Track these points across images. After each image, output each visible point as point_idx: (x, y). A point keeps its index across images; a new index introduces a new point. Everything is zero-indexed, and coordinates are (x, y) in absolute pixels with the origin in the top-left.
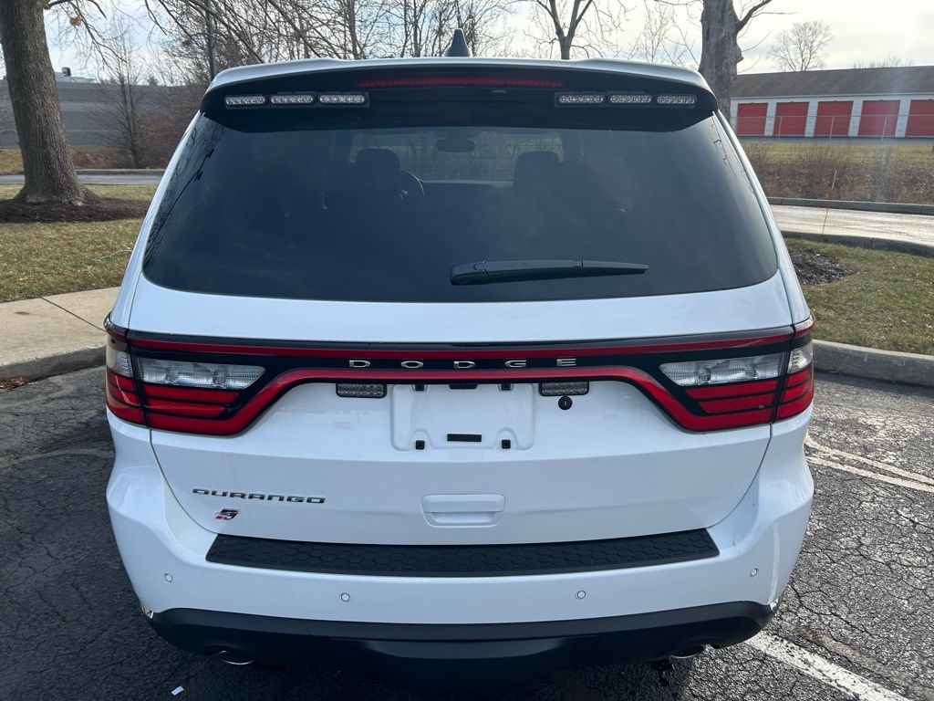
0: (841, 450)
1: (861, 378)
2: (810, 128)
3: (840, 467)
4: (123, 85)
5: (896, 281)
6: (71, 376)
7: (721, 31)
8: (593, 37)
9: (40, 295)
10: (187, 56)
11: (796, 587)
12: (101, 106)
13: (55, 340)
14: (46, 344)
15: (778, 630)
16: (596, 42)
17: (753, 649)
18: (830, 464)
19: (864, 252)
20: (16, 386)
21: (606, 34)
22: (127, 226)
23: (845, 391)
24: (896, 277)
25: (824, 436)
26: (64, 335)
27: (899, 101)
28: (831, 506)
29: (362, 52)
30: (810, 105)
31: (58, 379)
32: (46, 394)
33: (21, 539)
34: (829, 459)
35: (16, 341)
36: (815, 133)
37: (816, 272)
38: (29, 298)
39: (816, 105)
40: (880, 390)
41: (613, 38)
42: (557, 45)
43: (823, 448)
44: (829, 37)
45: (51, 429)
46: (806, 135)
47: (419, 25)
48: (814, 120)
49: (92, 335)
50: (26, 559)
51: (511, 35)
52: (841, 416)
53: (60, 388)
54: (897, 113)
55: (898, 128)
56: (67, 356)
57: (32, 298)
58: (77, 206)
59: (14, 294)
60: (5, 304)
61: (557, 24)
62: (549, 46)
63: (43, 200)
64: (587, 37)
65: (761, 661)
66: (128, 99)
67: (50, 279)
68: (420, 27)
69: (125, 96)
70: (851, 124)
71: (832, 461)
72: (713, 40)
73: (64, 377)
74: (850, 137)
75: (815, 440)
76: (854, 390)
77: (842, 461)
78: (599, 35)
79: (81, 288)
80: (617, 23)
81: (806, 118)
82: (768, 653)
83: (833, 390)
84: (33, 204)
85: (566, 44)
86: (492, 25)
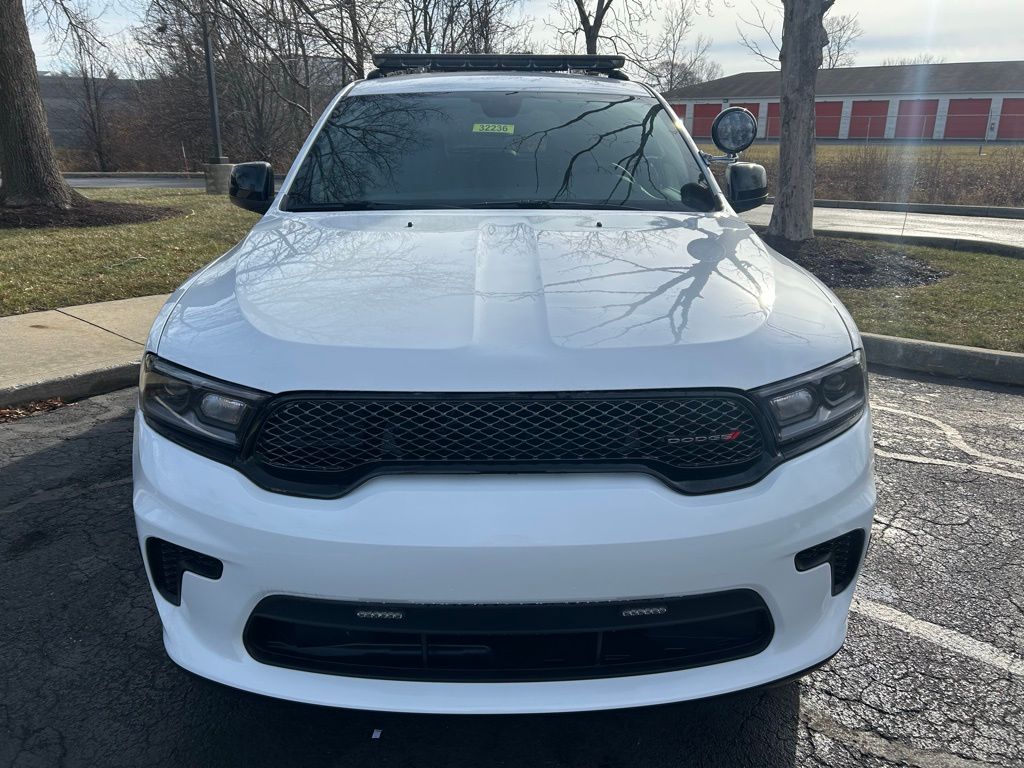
0: (1004, 457)
1: (992, 383)
2: (844, 130)
3: (1010, 475)
4: (86, 78)
5: (998, 282)
6: (116, 395)
7: (806, 11)
8: (622, 27)
9: (53, 307)
10: (160, 45)
11: (1015, 601)
12: (63, 101)
13: (90, 355)
14: (81, 359)
15: (1013, 647)
16: (626, 32)
17: (995, 668)
18: (999, 471)
19: (952, 254)
20: (55, 408)
21: (635, 24)
22: (129, 230)
23: (982, 396)
24: (996, 278)
25: (981, 442)
26: (98, 350)
27: (938, 100)
28: (1017, 514)
29: (365, 40)
30: (844, 104)
31: (100, 399)
32: (93, 416)
33: (123, 576)
34: (994, 466)
35: (43, 357)
36: (850, 135)
37: (911, 274)
38: (40, 310)
39: (851, 106)
40: (1018, 394)
41: (641, 28)
42: (582, 35)
43: (984, 455)
44: (858, 33)
45: (112, 454)
46: (840, 137)
47: (430, 11)
48: (848, 121)
49: (129, 349)
50: (138, 598)
51: (531, 24)
52: (990, 422)
53: (107, 409)
54: (936, 113)
55: (936, 129)
56: (110, 372)
57: (44, 310)
58: (65, 210)
59: (23, 305)
60: (14, 317)
61: (582, 12)
62: (573, 37)
63: (25, 202)
64: (615, 27)
65: (1008, 680)
66: (92, 93)
67: (61, 289)
68: (430, 13)
69: (88, 91)
70: (887, 125)
71: (999, 468)
72: (797, 21)
73: (109, 396)
74: (886, 140)
75: (973, 447)
76: (992, 395)
77: (1009, 468)
78: (628, 25)
79: (100, 299)
80: (647, 12)
81: (839, 119)
82: (1012, 671)
83: (969, 396)
84: (14, 207)
85: (592, 34)
86: (509, 12)
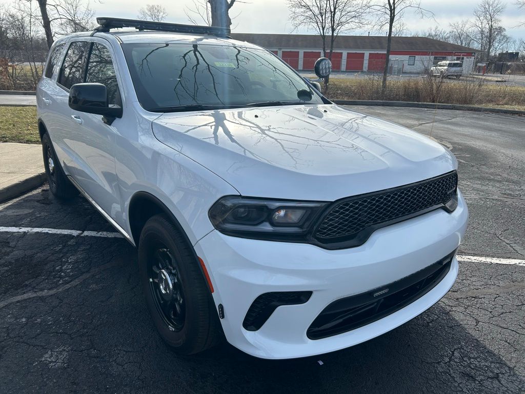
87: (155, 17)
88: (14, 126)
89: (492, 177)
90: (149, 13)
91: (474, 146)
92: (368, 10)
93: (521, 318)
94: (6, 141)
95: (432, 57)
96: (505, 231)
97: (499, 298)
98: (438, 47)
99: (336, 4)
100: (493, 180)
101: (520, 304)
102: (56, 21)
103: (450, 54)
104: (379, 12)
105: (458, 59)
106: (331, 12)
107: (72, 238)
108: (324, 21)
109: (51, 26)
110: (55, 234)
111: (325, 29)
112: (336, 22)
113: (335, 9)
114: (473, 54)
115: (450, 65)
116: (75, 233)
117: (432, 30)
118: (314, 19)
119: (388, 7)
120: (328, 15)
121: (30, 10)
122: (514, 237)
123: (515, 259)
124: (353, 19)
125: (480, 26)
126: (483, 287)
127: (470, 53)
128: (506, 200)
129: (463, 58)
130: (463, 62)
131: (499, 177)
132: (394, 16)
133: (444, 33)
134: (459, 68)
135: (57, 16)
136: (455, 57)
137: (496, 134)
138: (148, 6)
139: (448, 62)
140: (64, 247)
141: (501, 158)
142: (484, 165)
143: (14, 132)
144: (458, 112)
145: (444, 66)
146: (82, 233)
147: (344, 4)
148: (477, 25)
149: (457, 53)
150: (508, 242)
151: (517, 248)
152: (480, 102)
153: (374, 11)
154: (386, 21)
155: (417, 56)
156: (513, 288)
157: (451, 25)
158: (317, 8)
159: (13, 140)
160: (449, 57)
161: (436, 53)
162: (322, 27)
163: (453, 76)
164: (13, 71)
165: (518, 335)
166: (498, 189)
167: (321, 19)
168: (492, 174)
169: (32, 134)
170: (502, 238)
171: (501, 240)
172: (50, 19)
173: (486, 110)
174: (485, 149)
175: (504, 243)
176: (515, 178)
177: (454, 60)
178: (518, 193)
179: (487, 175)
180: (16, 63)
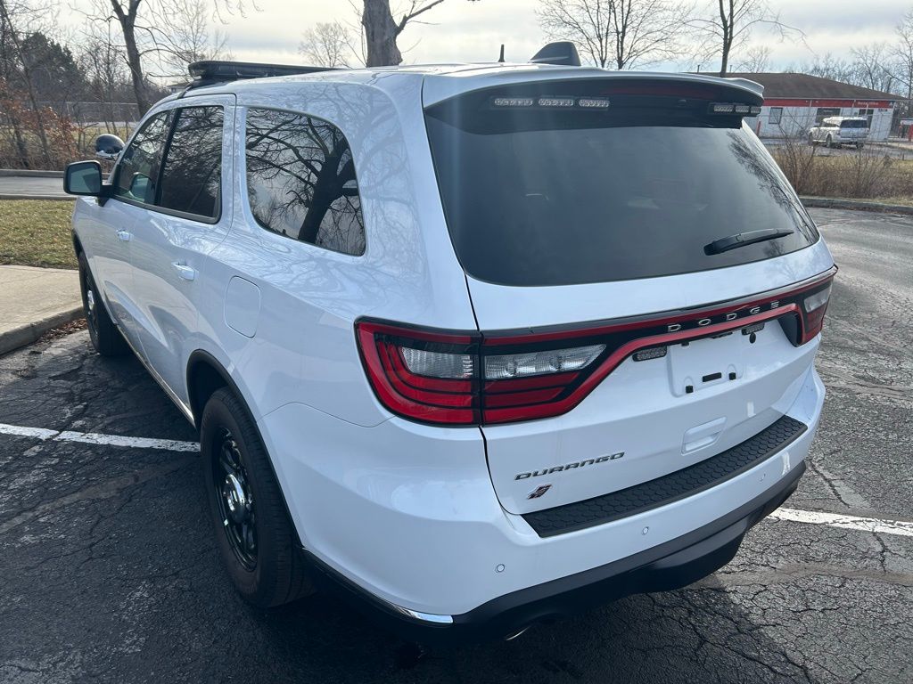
7: (383, 34)
85: (127, 23)
87: (330, 43)
88: (32, 236)
89: (851, 343)
90: (320, 38)
91: (841, 280)
92: (682, 29)
93: (793, 638)
94: (8, 263)
95: (814, 110)
96: (831, 454)
97: (765, 593)
98: (825, 91)
99: (627, 18)
100: (851, 349)
101: (801, 608)
102: (149, 54)
103: (849, 103)
104: (705, 32)
105: (862, 113)
106: (618, 33)
107: (37, 444)
108: (604, 50)
109: (141, 63)
110: (11, 435)
111: (606, 62)
112: (627, 50)
113: (624, 27)
114: (891, 104)
115: (844, 124)
116: (44, 434)
117: (820, 61)
118: (588, 46)
119: (721, 23)
120: (613, 38)
121: (107, 36)
122: (844, 468)
123: (831, 512)
124: (656, 45)
125: (908, 53)
126: (742, 568)
127: (884, 101)
128: (859, 389)
129: (871, 112)
130: (870, 118)
131: (866, 343)
132: (731, 38)
133: (843, 65)
134: (861, 130)
135: (152, 46)
136: (857, 110)
137: (893, 257)
138: (319, 24)
139: (840, 119)
140: (16, 459)
141: (883, 305)
142: (844, 318)
143: (29, 247)
144: (836, 212)
145: (835, 126)
146: (57, 435)
147: (640, 19)
148: (902, 51)
149: (861, 101)
150: (828, 476)
151: (843, 489)
152: (886, 193)
153: (695, 29)
154: (717, 48)
155: (785, 108)
156: (802, 574)
157: (853, 52)
158: (592, 26)
159: (21, 261)
160: (846, 110)
161: (821, 103)
162: (601, 58)
163: (851, 143)
164: (80, 137)
165: (772, 675)
166: (853, 367)
167: (598, 44)
168: (853, 337)
169: (54, 250)
170: (820, 469)
171: (817, 472)
172: (140, 52)
173: (891, 209)
174: (858, 285)
175: (821, 479)
176: (896, 344)
177: (855, 115)
178: (888, 376)
179: (841, 339)
180: (86, 124)
